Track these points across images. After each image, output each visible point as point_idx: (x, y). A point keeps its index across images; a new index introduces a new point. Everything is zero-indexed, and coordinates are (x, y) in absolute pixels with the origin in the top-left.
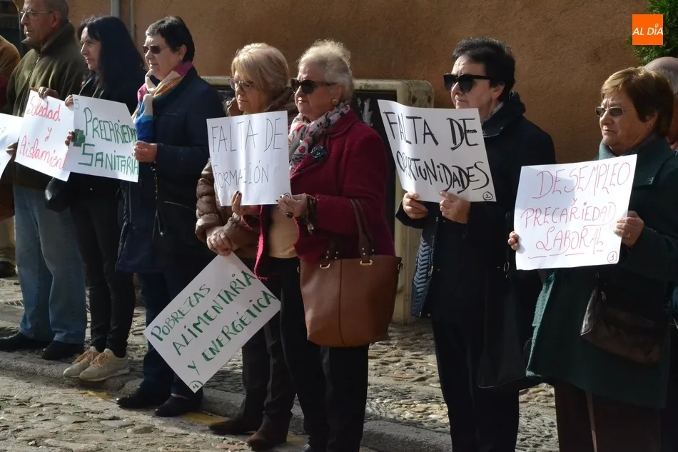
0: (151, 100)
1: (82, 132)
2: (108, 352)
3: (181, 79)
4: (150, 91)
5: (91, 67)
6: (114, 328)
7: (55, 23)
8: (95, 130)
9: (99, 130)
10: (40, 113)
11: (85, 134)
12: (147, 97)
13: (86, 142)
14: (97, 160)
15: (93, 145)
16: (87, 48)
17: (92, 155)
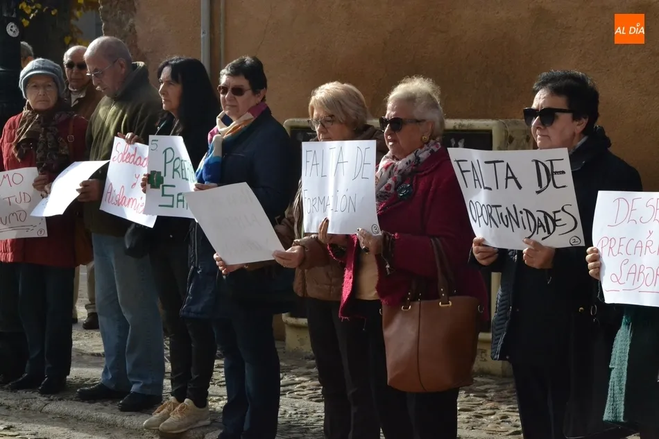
0: (221, 141)
1: (160, 173)
2: (188, 402)
3: (252, 120)
4: (221, 131)
5: (165, 107)
8: (175, 170)
9: (180, 170)
10: (128, 160)
11: (162, 175)
12: (217, 138)
13: (164, 184)
14: (178, 201)
15: (174, 186)
17: (173, 196)
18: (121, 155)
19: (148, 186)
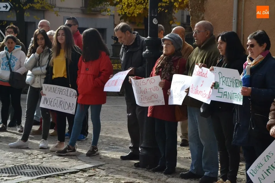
0: (250, 68)
1: (218, 82)
2: (228, 182)
3: (263, 58)
4: (249, 64)
5: (222, 54)
6: (230, 171)
7: (207, 36)
8: (223, 82)
9: (225, 81)
10: (199, 75)
11: (219, 83)
12: (247, 67)
13: (220, 87)
14: (224, 95)
15: (223, 89)
16: (220, 46)
17: (222, 93)
18: (197, 73)
19: (213, 88)
